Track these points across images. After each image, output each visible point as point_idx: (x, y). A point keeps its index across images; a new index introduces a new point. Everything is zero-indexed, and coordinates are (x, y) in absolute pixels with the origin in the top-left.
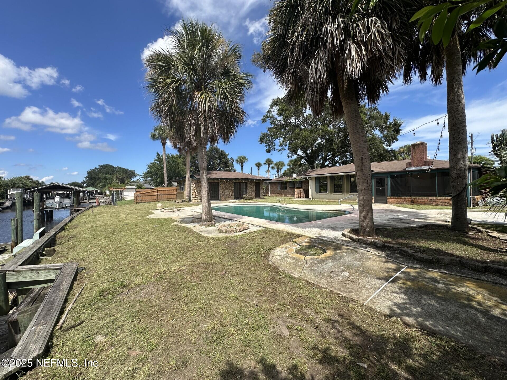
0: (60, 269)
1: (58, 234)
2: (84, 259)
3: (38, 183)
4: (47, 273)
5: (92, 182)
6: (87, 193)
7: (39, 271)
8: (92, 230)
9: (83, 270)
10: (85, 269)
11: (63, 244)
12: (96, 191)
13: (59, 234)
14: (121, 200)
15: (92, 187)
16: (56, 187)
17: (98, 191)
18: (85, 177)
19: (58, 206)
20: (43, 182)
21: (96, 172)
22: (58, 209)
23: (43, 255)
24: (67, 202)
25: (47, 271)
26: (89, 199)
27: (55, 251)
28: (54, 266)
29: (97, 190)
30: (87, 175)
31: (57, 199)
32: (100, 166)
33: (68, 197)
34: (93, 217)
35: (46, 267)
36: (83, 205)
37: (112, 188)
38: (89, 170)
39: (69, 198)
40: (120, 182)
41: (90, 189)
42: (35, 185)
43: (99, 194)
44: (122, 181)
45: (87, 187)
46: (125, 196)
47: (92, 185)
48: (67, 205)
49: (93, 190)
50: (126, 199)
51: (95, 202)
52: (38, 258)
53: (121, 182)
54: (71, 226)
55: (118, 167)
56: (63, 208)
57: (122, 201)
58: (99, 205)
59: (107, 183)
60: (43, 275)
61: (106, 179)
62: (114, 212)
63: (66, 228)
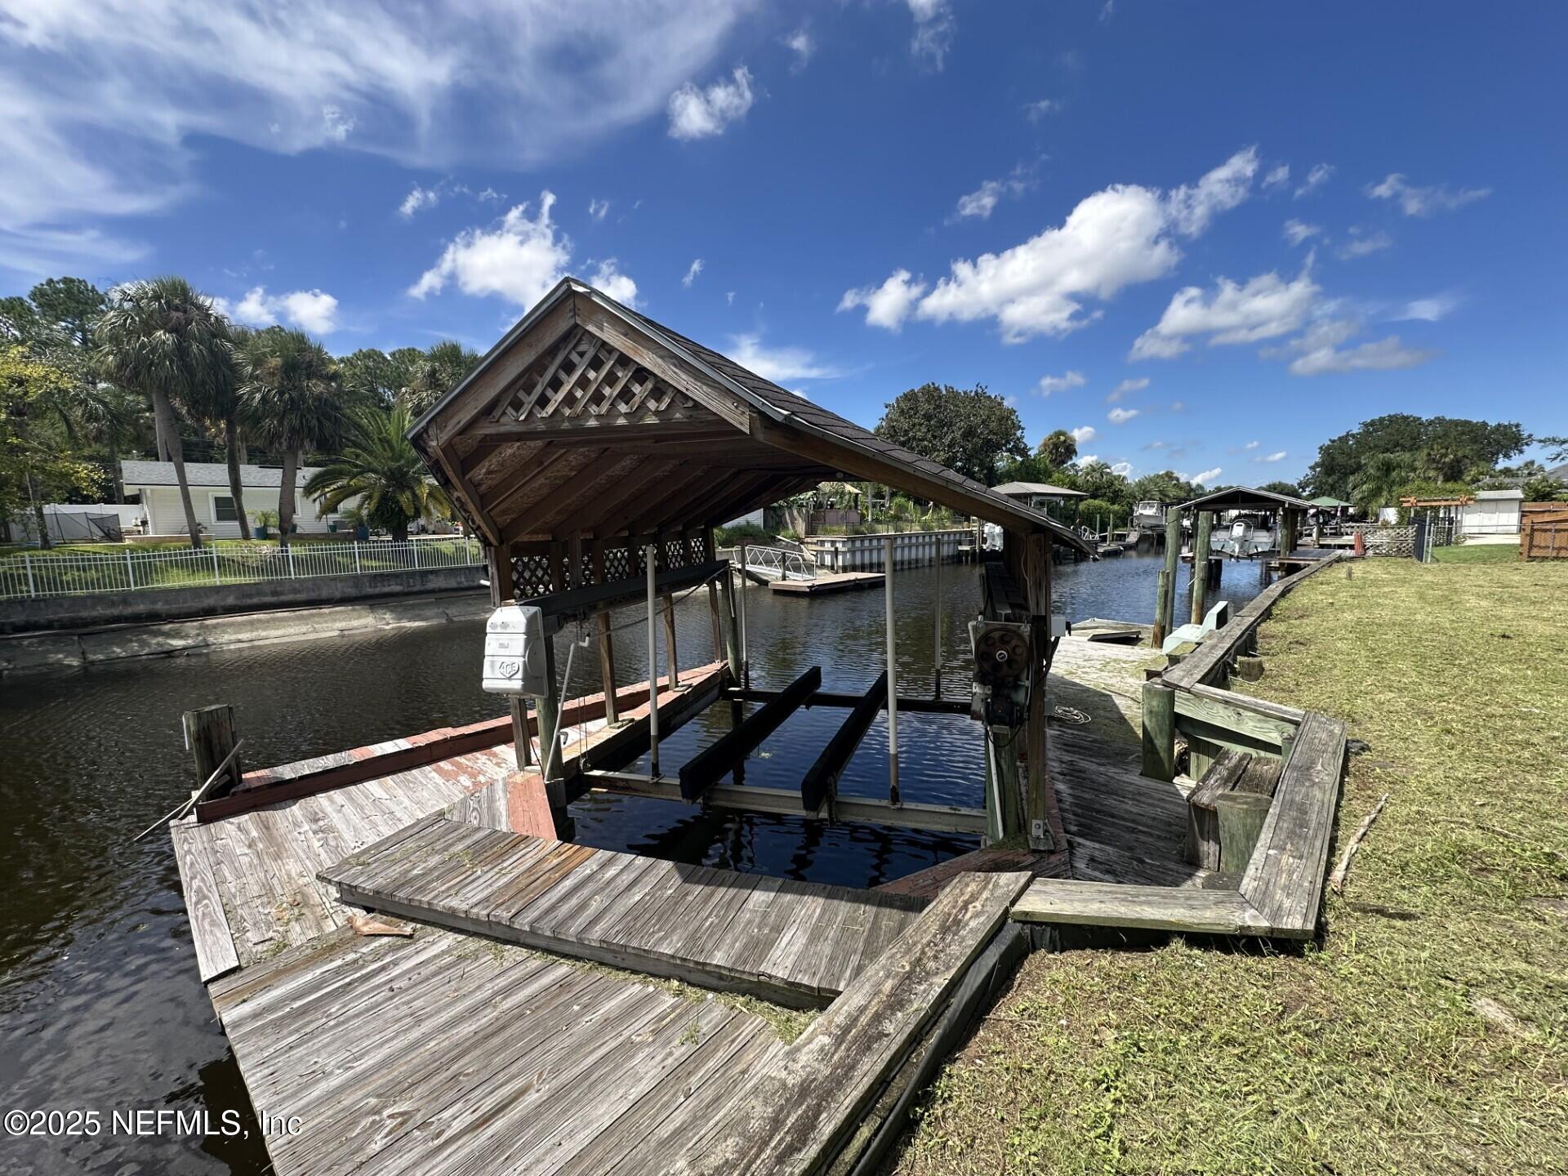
0: (1297, 724)
1: (1259, 625)
2: (1357, 717)
3: (1189, 489)
4: (1259, 720)
5: (1330, 481)
6: (1313, 516)
7: (1241, 711)
8: (1362, 632)
9: (1363, 749)
10: (1369, 749)
11: (1273, 655)
12: (1345, 509)
13: (1263, 625)
14: (1449, 543)
15: (1329, 495)
16: (1237, 498)
17: (1351, 510)
18: (1312, 464)
19: (1237, 550)
20: (1199, 487)
21: (1350, 447)
22: (1238, 557)
23: (1235, 673)
24: (1263, 540)
25: (1259, 717)
26: (1321, 534)
27: (1263, 669)
28: (1276, 710)
29: (1347, 508)
30: (1317, 458)
31: (1238, 530)
32: (1366, 425)
33: (1264, 525)
34: (1354, 592)
35: (1257, 704)
36: (1305, 553)
37: (1412, 499)
38: (1328, 443)
39: (1269, 529)
40: (1441, 478)
41: (1325, 502)
42: (1183, 494)
43: (1352, 518)
44: (1454, 473)
45: (1313, 496)
46: (1465, 530)
47: (1331, 491)
48: (1260, 550)
49: (1336, 507)
50: (1469, 542)
51: (1352, 547)
52: (1225, 678)
53: (1445, 475)
54: (1287, 609)
55: (1440, 421)
56: (1250, 557)
57: (1452, 549)
58: (1362, 557)
59: (1387, 479)
60: (1251, 723)
61: (1388, 468)
62: (1431, 586)
63: (1275, 611)
